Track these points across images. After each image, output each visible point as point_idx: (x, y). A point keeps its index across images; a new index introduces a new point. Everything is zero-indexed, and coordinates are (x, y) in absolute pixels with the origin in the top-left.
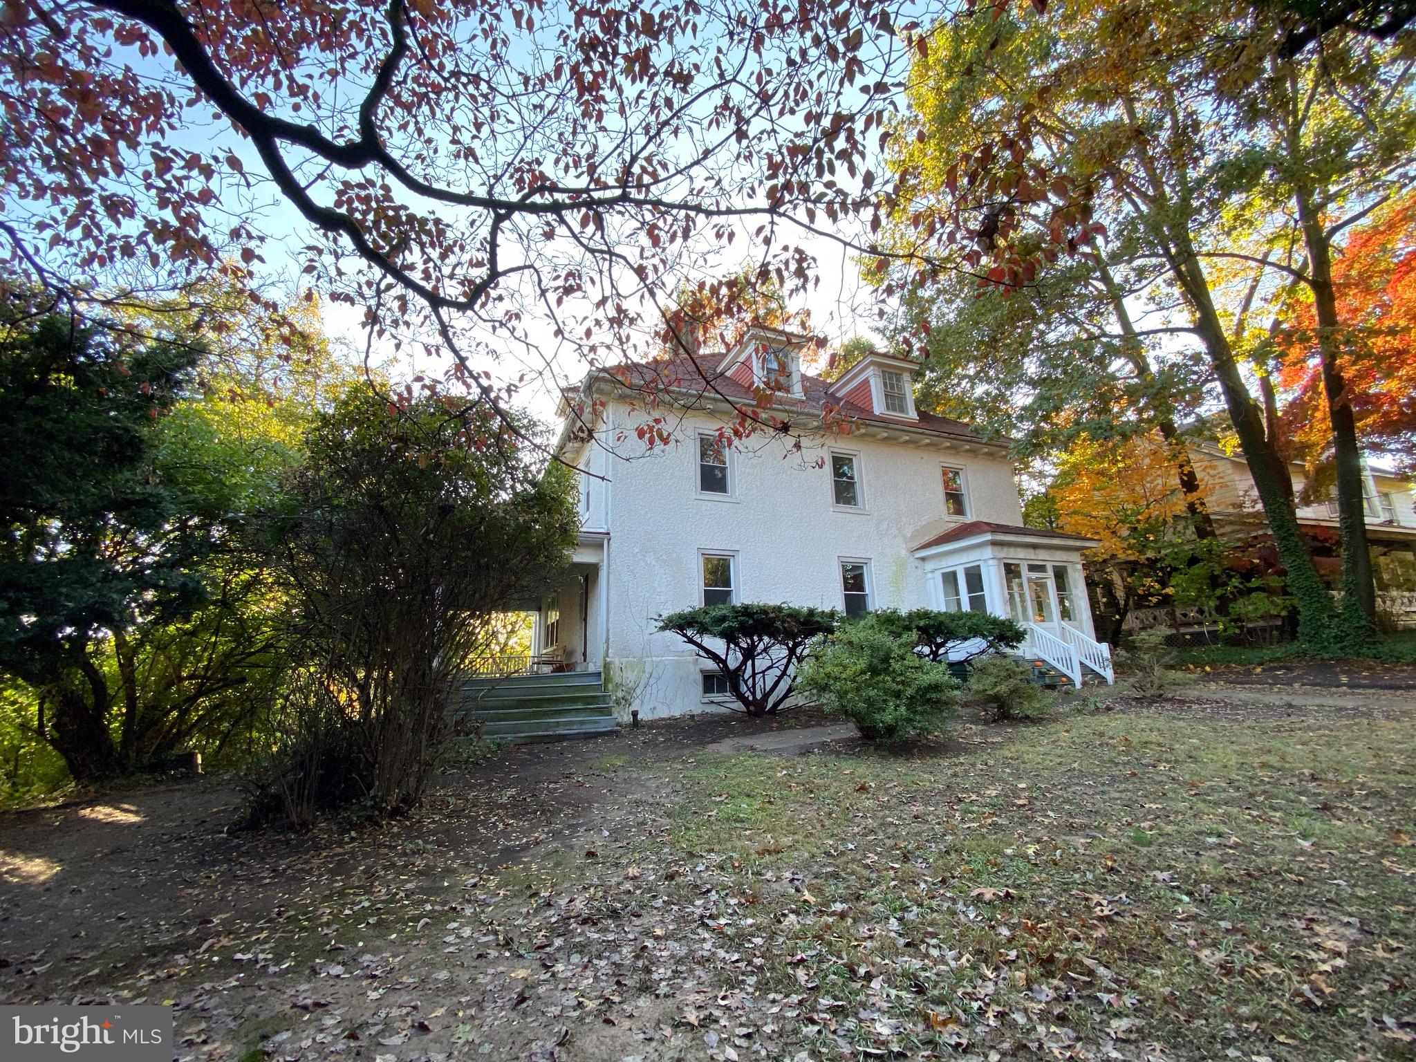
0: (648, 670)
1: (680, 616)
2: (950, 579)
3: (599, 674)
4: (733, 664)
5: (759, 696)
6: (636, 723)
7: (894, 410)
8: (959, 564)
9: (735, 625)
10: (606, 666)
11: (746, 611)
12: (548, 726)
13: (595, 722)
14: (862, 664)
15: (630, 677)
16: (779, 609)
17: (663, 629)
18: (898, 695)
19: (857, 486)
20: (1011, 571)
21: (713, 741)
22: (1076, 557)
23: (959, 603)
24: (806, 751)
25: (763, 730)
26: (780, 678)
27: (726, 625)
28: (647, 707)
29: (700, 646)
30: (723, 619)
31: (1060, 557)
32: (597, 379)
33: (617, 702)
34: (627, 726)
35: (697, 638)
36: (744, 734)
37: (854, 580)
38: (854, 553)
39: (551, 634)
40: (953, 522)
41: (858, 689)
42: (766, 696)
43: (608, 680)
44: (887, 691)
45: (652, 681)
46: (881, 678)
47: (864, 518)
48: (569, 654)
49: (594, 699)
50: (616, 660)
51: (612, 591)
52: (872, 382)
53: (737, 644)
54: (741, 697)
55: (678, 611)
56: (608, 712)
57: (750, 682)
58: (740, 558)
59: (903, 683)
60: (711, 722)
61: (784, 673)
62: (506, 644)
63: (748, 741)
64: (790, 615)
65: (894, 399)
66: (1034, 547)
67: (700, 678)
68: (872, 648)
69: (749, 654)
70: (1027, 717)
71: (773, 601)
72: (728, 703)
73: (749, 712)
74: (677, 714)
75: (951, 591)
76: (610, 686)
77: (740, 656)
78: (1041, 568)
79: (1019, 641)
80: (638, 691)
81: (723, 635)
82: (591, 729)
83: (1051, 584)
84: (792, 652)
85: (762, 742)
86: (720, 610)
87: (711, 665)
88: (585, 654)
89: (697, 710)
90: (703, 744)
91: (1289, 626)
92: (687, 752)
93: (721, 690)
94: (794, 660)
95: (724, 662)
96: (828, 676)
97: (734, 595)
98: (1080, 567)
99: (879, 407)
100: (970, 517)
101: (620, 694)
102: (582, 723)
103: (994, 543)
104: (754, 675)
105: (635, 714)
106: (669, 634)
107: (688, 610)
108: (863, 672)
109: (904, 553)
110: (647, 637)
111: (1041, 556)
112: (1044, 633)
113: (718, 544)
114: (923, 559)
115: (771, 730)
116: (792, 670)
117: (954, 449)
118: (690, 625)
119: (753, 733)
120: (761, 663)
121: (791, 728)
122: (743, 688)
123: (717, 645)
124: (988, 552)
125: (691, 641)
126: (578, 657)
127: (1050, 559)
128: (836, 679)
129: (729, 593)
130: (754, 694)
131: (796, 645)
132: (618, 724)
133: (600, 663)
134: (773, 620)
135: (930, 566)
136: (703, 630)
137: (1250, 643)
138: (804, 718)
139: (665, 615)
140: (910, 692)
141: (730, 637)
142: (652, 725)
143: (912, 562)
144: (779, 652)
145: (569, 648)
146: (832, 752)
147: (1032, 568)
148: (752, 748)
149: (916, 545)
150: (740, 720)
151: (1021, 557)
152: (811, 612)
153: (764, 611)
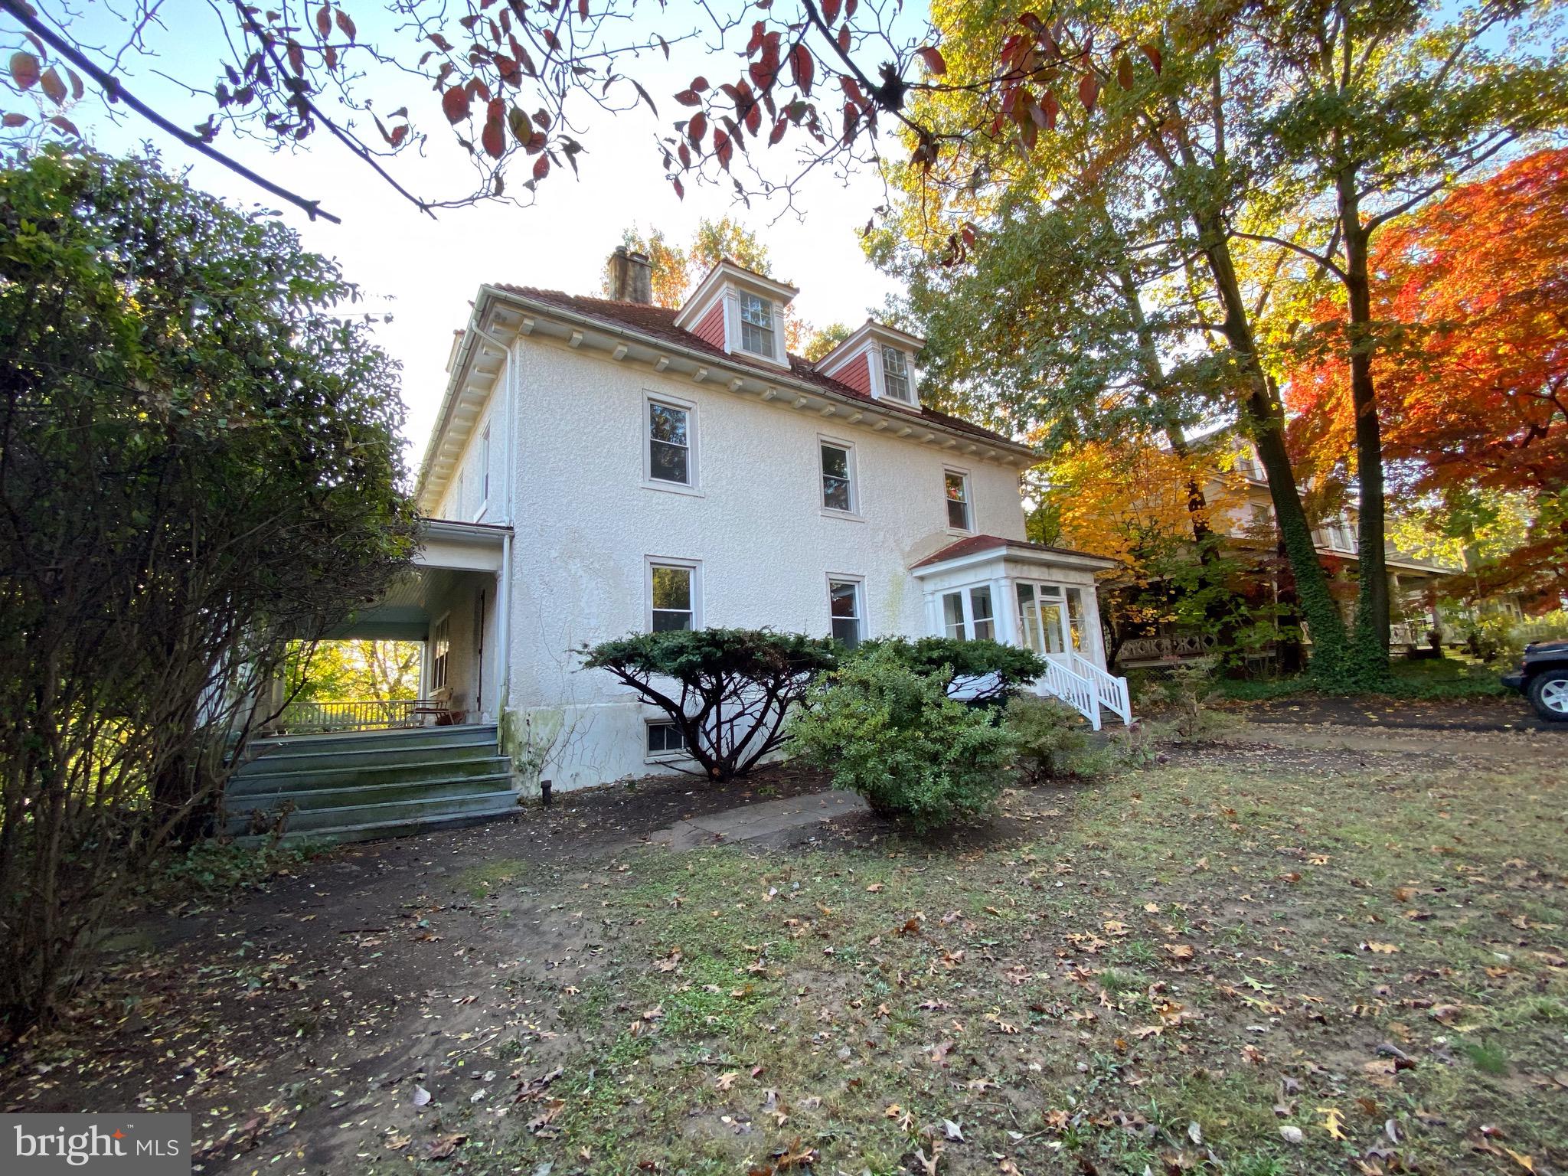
0: (569, 721)
1: (616, 647)
2: (953, 603)
3: (494, 730)
4: (691, 710)
5: (725, 753)
6: (547, 795)
7: (894, 395)
8: (964, 584)
9: (697, 658)
10: (505, 718)
11: (714, 639)
12: (405, 812)
13: (485, 800)
14: (884, 714)
15: (541, 733)
16: (760, 636)
17: (590, 665)
18: (934, 758)
19: (851, 486)
20: (1024, 593)
21: (658, 828)
22: (1088, 578)
23: (961, 631)
24: (797, 843)
25: (732, 805)
26: (754, 729)
27: (683, 659)
28: (566, 774)
29: (645, 689)
30: (681, 650)
31: (1075, 577)
32: (497, 299)
33: (521, 770)
34: (534, 802)
35: (641, 678)
36: (706, 812)
37: (843, 602)
38: (845, 570)
39: (439, 670)
40: (954, 536)
41: (881, 752)
42: (735, 752)
43: (507, 737)
44: (921, 754)
45: (575, 737)
46: (908, 733)
47: (859, 525)
48: (458, 699)
49: (483, 767)
50: (519, 709)
51: (516, 611)
52: (870, 358)
53: (697, 685)
54: (699, 755)
55: (613, 639)
56: (505, 784)
57: (713, 735)
58: (702, 570)
59: (941, 740)
60: (658, 792)
61: (760, 722)
62: (398, 681)
63: (713, 825)
64: (774, 645)
65: (895, 382)
66: (1049, 565)
67: (643, 730)
68: (894, 689)
69: (714, 698)
70: (1073, 775)
71: (751, 626)
72: (682, 762)
73: (711, 776)
74: (610, 780)
75: (952, 617)
76: (510, 747)
77: (700, 699)
78: (1054, 591)
79: (1037, 676)
80: (553, 753)
81: (676, 673)
82: (476, 811)
83: (1063, 609)
84: (772, 694)
85: (733, 825)
86: (678, 639)
87: (659, 713)
88: (479, 700)
89: (639, 773)
90: (643, 832)
91: (1290, 657)
92: (618, 849)
93: (674, 744)
94: (775, 705)
95: (679, 710)
96: (837, 734)
97: (694, 618)
98: (1093, 590)
99: (877, 390)
100: (973, 531)
101: (525, 758)
102: (462, 803)
103: (1008, 560)
104: (719, 725)
105: (546, 786)
106: (599, 672)
107: (626, 638)
108: (886, 726)
109: (901, 570)
110: (568, 676)
111: (1056, 576)
112: (1058, 666)
113: (674, 550)
114: (922, 578)
115: (743, 803)
116: (771, 718)
117: (958, 450)
118: (630, 659)
119: (717, 811)
120: (729, 709)
121: (771, 798)
122: (704, 744)
123: (670, 686)
124: (1001, 570)
125: (631, 681)
126: (471, 704)
127: (1063, 579)
128: (850, 738)
129: (687, 616)
130: (718, 750)
131: (779, 685)
132: (520, 802)
133: (497, 714)
134: (752, 651)
135: (929, 586)
136: (650, 666)
137: (1251, 675)
138: (785, 782)
139: (594, 645)
140: (952, 755)
141: (688, 675)
142: (572, 800)
143: (909, 581)
144: (754, 693)
145: (457, 691)
146: (838, 843)
147: (1046, 590)
148: (718, 839)
149: (915, 561)
150: (698, 789)
151: (1035, 576)
152: (801, 641)
153: (738, 638)
